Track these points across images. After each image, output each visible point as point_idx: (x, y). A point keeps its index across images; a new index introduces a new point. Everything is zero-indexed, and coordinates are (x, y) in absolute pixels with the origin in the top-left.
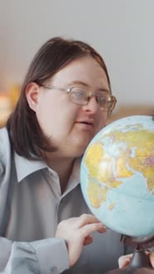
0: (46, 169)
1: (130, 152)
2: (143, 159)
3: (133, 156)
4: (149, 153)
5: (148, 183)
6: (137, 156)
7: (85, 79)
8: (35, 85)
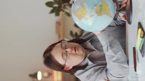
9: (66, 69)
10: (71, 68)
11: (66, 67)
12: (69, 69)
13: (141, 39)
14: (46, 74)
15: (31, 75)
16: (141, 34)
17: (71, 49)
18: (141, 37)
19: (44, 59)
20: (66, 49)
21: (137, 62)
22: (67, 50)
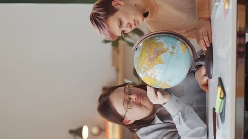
0: (157, 114)
1: (145, 67)
2: (149, 63)
3: (147, 67)
4: (147, 60)
5: (160, 63)
6: (148, 65)
7: (121, 101)
8: (123, 121)
9: (125, 122)
10: (132, 122)
11: (125, 119)
12: (129, 123)
13: (221, 100)
14: (95, 130)
15: (71, 132)
16: (221, 94)
17: (136, 97)
18: (221, 98)
19: (99, 104)
20: (130, 95)
21: (217, 127)
22: (131, 97)
